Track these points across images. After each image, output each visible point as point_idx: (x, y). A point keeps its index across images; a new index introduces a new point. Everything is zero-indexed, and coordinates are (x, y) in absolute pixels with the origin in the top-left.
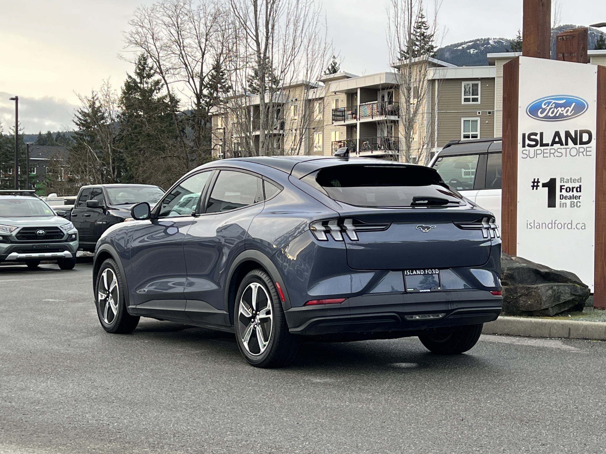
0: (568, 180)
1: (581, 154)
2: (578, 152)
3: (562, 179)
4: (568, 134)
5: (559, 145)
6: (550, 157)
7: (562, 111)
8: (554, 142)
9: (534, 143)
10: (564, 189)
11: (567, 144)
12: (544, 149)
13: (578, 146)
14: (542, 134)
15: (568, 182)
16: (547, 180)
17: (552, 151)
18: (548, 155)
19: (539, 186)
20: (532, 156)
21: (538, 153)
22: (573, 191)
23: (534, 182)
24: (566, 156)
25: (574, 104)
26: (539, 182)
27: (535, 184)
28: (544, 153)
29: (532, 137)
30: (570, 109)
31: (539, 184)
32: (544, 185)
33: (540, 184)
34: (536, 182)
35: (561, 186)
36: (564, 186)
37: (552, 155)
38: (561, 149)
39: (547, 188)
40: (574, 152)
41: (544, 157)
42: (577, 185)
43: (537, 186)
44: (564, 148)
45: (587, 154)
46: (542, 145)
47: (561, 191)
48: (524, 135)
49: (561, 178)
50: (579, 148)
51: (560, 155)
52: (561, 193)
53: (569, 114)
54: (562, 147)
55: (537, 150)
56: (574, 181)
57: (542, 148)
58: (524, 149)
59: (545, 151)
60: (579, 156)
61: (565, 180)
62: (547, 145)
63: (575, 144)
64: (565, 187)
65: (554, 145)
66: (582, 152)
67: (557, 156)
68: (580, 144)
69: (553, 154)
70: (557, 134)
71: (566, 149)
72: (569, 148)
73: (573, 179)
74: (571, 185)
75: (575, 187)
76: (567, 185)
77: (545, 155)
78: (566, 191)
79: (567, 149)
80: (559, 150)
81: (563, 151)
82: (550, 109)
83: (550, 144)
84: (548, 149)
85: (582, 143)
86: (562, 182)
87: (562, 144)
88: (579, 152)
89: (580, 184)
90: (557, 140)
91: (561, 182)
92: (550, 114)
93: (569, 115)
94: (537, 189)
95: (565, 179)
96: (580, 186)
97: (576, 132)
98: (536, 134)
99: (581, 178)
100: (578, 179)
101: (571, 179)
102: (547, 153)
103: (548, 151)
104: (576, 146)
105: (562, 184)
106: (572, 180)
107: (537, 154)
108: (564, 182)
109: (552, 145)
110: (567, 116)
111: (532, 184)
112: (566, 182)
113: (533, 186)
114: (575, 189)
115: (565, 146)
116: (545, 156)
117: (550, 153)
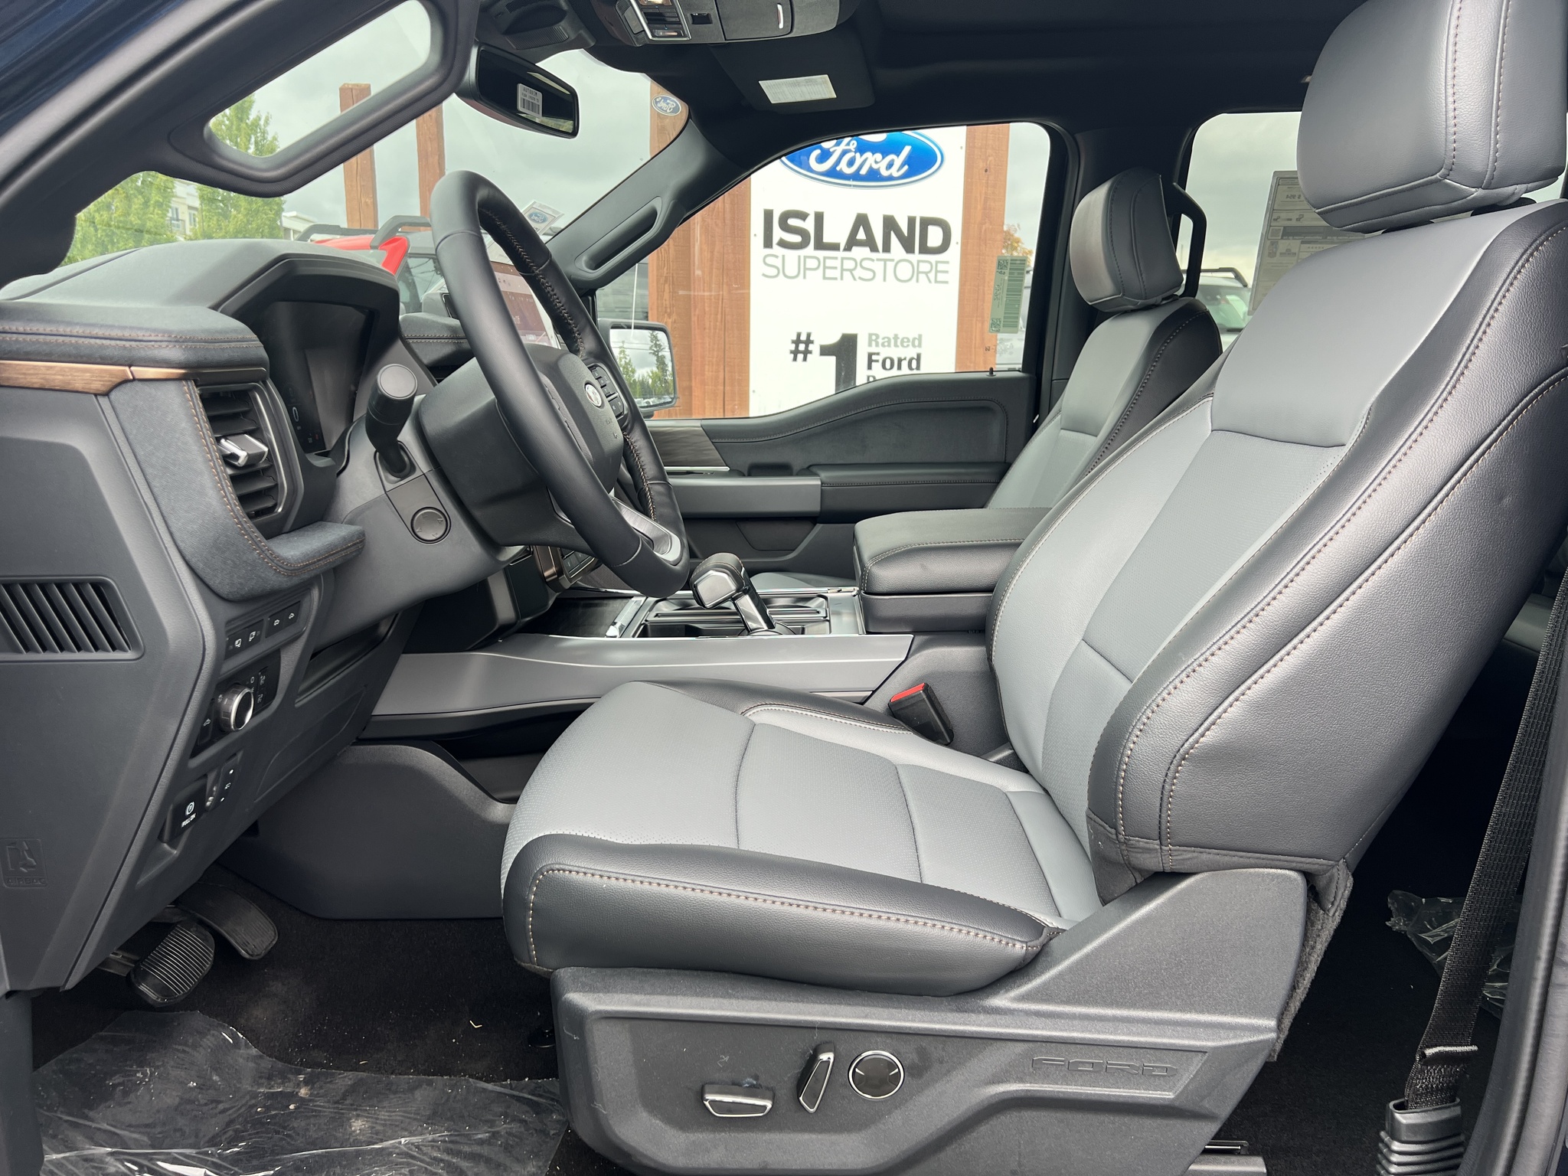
0: (889, 339)
1: (922, 277)
2: (916, 273)
3: (874, 337)
4: (890, 224)
5: (868, 249)
6: (842, 279)
7: (876, 162)
8: (852, 242)
9: (796, 239)
10: (877, 361)
11: (887, 248)
12: (825, 258)
13: (916, 256)
14: (819, 218)
15: (889, 346)
16: (833, 338)
17: (849, 264)
18: (836, 273)
19: (811, 352)
20: (792, 269)
21: (807, 266)
22: (899, 368)
23: (797, 342)
24: (885, 280)
25: (907, 150)
26: (812, 342)
27: (801, 347)
28: (825, 268)
29: (792, 222)
30: (898, 161)
31: (811, 347)
32: (825, 351)
33: (815, 348)
34: (802, 342)
35: (870, 355)
36: (878, 354)
37: (847, 274)
38: (873, 260)
39: (832, 360)
40: (904, 271)
41: (825, 278)
42: (911, 353)
43: (806, 352)
44: (878, 260)
45: (938, 279)
46: (820, 245)
47: (870, 367)
48: (768, 215)
49: (870, 335)
50: (919, 262)
51: (869, 275)
52: (870, 373)
53: (894, 172)
54: (874, 255)
55: (805, 257)
56: (904, 342)
57: (821, 254)
58: (768, 251)
59: (829, 263)
60: (917, 281)
61: (880, 341)
62: (835, 247)
63: (909, 248)
64: (880, 358)
65: (854, 248)
66: (926, 273)
67: (860, 278)
68: (921, 252)
69: (851, 271)
70: (862, 221)
71: (885, 261)
72: (893, 260)
73: (901, 336)
74: (895, 353)
75: (905, 359)
76: (885, 352)
77: (829, 273)
78: (884, 367)
79: (888, 263)
80: (866, 264)
81: (878, 267)
82: (844, 153)
83: (842, 247)
84: (836, 258)
85: (925, 249)
86: (874, 343)
87: (874, 249)
88: (918, 273)
89: (918, 350)
90: (861, 235)
91: (870, 345)
92: (843, 167)
93: (896, 174)
94: (805, 359)
95: (881, 337)
96: (919, 356)
97: (911, 221)
98: (803, 216)
99: (920, 336)
100: (914, 339)
101: (896, 337)
102: (836, 268)
103: (837, 263)
104: (910, 256)
105: (873, 349)
106: (899, 343)
107: (805, 269)
108: (877, 345)
109: (848, 248)
110: (890, 178)
111: (793, 347)
112: (883, 345)
113: (795, 353)
114: (905, 364)
115: (882, 255)
116: (827, 276)
117: (843, 270)
